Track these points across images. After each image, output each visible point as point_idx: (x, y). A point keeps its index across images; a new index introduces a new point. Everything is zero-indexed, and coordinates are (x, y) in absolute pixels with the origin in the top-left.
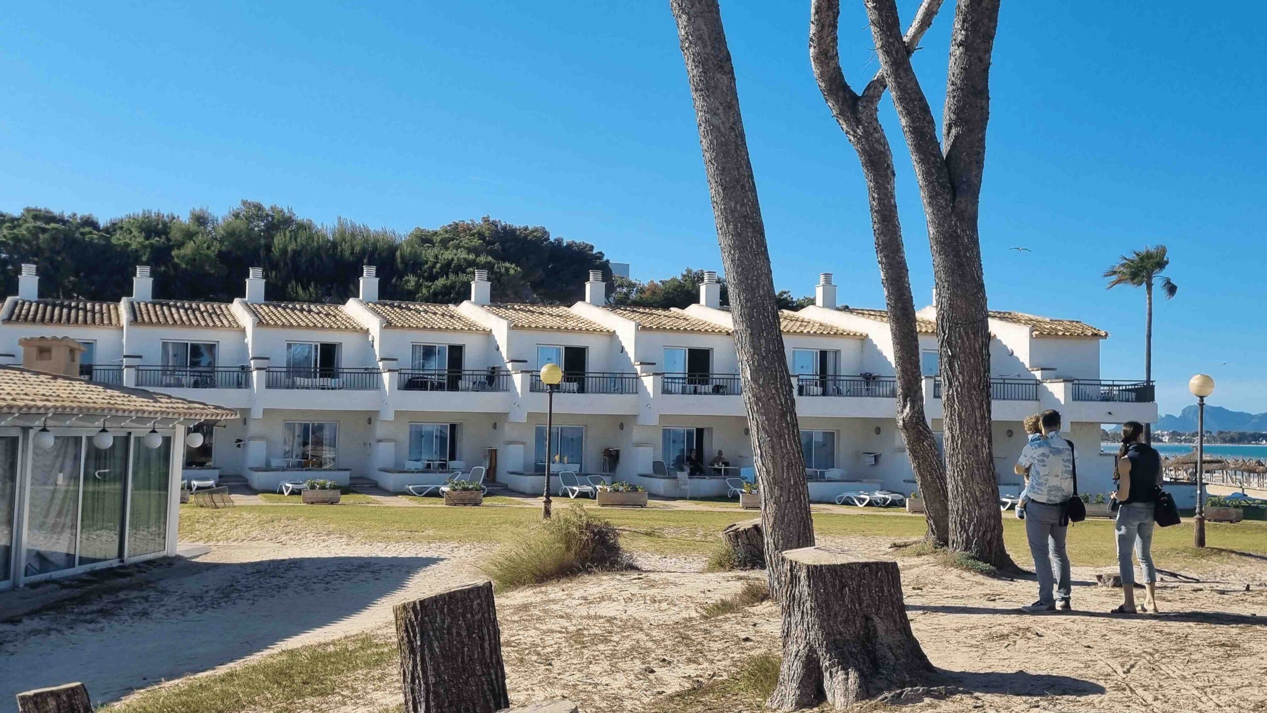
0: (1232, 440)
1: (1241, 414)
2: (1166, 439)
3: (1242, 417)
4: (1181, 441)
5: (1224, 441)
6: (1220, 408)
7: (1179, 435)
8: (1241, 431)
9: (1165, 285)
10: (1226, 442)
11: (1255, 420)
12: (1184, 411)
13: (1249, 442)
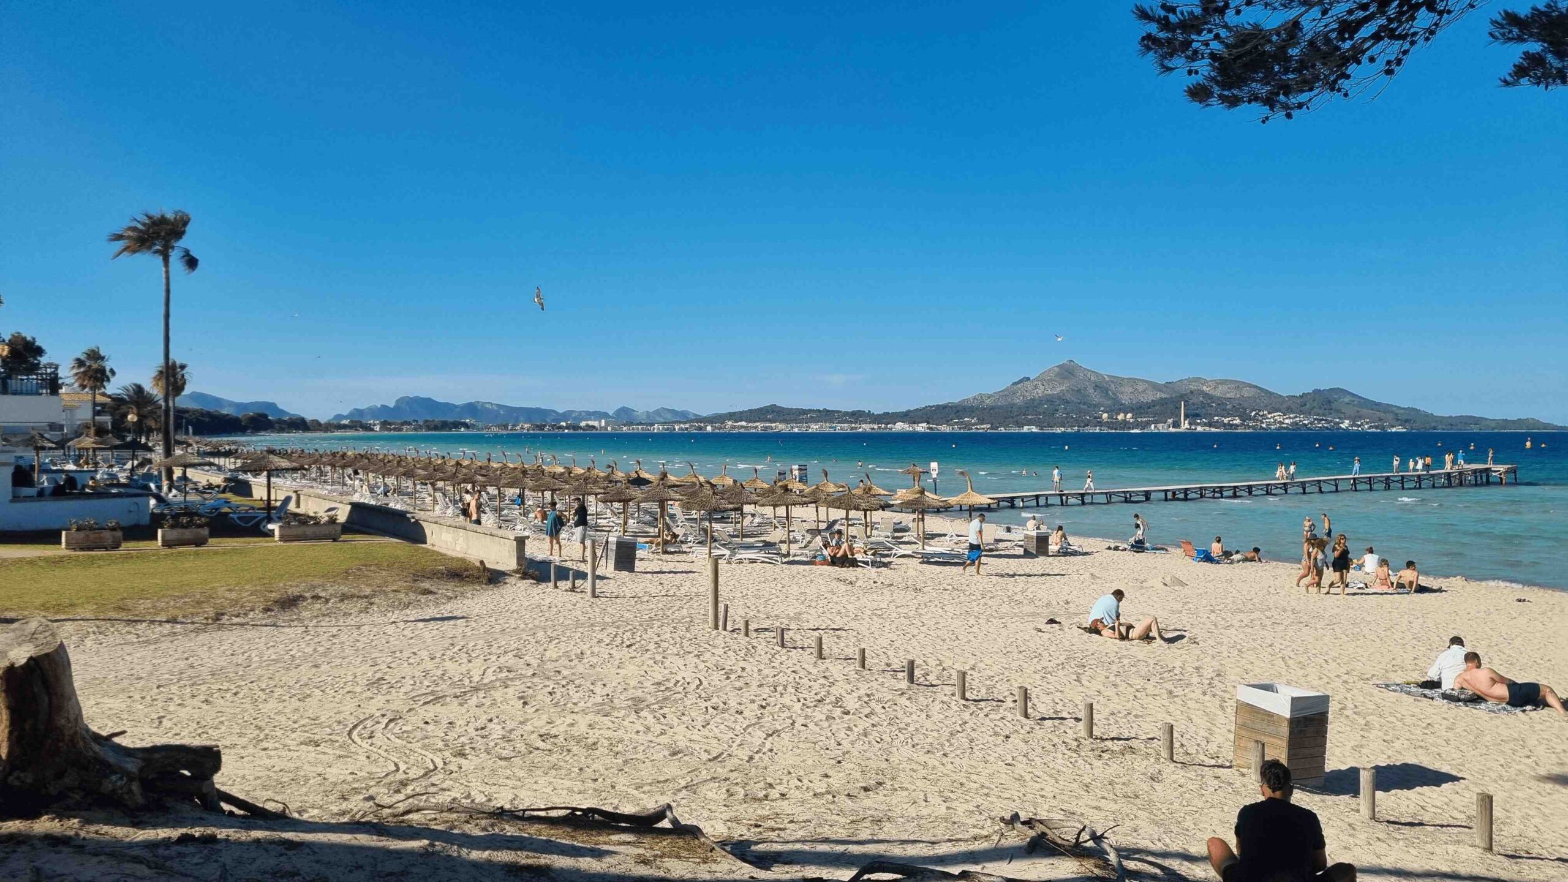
0: (436, 428)
1: (447, 404)
2: (377, 428)
3: (448, 407)
4: (391, 430)
5: (429, 428)
6: (429, 399)
7: (390, 424)
8: (444, 419)
9: (184, 257)
10: (432, 430)
11: (458, 410)
12: (397, 401)
13: (450, 429)
